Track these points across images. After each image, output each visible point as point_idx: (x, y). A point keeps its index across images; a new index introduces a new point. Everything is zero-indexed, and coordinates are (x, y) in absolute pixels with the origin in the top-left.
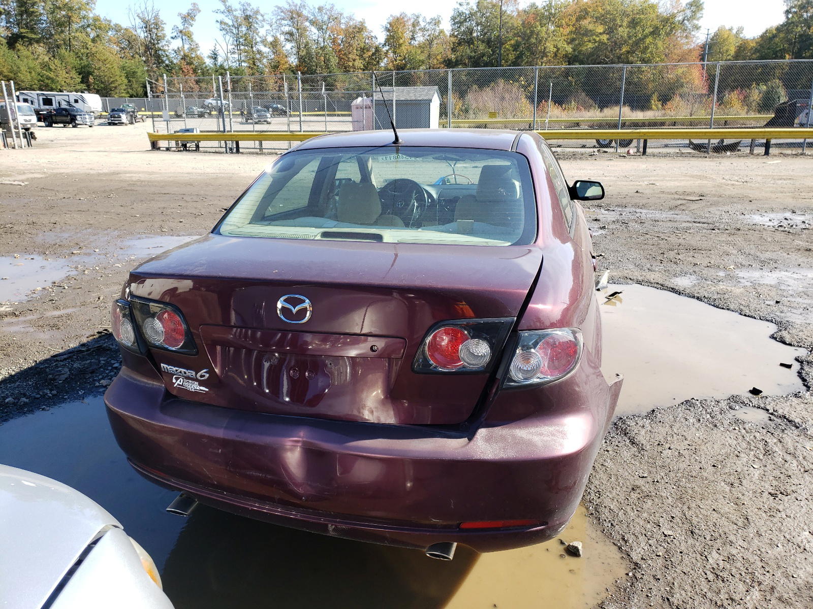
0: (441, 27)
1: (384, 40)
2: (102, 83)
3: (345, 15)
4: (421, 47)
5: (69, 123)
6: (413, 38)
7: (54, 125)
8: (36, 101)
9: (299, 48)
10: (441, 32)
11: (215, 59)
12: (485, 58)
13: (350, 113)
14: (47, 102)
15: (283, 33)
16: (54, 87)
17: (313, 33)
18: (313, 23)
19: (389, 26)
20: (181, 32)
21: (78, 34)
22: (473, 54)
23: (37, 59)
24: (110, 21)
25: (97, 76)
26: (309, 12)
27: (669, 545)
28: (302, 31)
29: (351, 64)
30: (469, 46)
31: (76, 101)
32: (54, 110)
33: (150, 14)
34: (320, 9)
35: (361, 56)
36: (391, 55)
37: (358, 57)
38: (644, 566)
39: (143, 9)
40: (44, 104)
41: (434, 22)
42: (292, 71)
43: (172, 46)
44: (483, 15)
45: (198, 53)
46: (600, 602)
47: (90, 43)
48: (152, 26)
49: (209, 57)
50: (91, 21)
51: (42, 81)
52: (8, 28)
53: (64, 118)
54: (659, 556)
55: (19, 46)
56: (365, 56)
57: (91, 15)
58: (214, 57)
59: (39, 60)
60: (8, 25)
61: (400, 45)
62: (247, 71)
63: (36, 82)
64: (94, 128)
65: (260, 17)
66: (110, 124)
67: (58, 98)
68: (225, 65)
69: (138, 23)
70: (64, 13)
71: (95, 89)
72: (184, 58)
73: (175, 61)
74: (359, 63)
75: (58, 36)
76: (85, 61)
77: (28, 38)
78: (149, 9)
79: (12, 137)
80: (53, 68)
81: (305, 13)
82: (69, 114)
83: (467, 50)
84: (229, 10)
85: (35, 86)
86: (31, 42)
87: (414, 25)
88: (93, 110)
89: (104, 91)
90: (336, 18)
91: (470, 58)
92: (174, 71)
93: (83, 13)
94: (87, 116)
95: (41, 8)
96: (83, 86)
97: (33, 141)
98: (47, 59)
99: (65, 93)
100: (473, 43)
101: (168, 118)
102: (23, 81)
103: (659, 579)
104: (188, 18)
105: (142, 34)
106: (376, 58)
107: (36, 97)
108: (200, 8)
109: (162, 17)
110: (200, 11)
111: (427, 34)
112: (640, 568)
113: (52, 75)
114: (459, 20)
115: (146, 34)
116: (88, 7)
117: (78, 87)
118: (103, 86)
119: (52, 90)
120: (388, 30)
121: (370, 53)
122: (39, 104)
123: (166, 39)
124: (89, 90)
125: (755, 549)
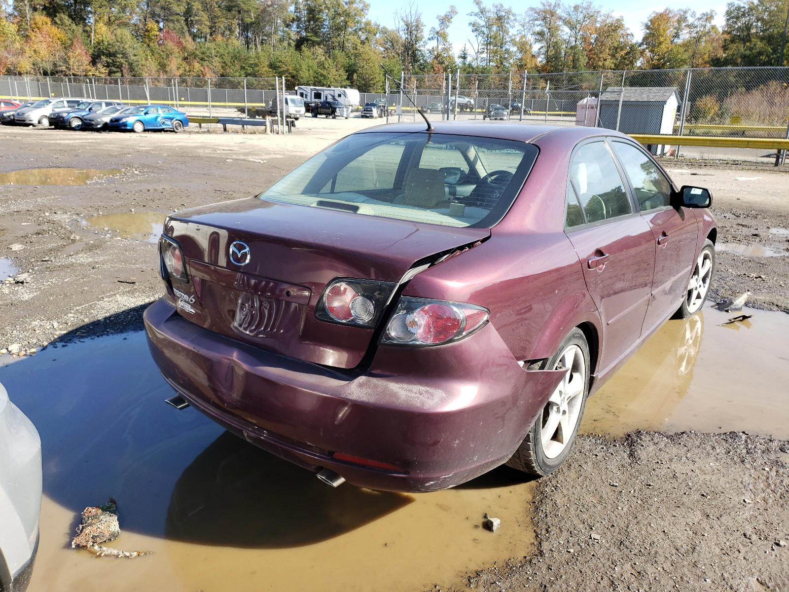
0: (713, 22)
1: (642, 39)
2: (363, 79)
3: (602, 13)
4: (686, 45)
5: (330, 115)
6: (677, 36)
7: (318, 116)
8: (309, 95)
9: (549, 47)
10: (713, 27)
11: (464, 58)
12: (763, 58)
13: (575, 113)
14: (318, 96)
15: (534, 34)
16: (325, 83)
17: (565, 32)
18: (567, 23)
19: (649, 24)
20: (437, 33)
21: (351, 37)
22: (748, 52)
23: (316, 59)
24: (379, 26)
25: (360, 73)
26: (564, 11)
27: (588, 547)
28: (553, 30)
29: (600, 64)
30: (745, 43)
31: (340, 96)
32: (321, 103)
33: (413, 17)
34: (576, 8)
35: (613, 56)
36: (648, 54)
37: (609, 57)
38: (547, 555)
39: (408, 12)
40: (315, 97)
41: (705, 18)
42: (538, 71)
43: (427, 47)
44: (766, 9)
45: (450, 53)
46: (480, 569)
47: (359, 44)
48: (413, 28)
49: (460, 57)
50: (363, 25)
51: (317, 78)
52: (298, 32)
53: (327, 111)
54: (569, 552)
55: (304, 48)
56: (618, 55)
57: (364, 20)
58: (464, 57)
59: (318, 60)
60: (299, 30)
61: (660, 43)
62: (494, 71)
63: (312, 78)
64: (349, 119)
65: (512, 17)
66: (362, 117)
67: (326, 92)
68: (473, 64)
69: (402, 25)
70: (342, 18)
71: (357, 85)
72: (436, 58)
73: (428, 61)
74: (609, 63)
75: (335, 39)
76: (353, 60)
77: (311, 40)
78: (413, 12)
79: (278, 124)
80: (326, 67)
81: (559, 12)
82: (331, 107)
83: (740, 48)
84: (482, 11)
85: (311, 82)
86: (314, 44)
87: (679, 22)
88: (351, 103)
89: (363, 88)
90: (592, 16)
91: (744, 57)
92: (426, 70)
93: (357, 18)
94: (345, 109)
95: (325, 15)
96: (348, 82)
97: (292, 128)
98: (323, 58)
99: (332, 88)
100: (750, 41)
101: (401, 113)
102: (302, 78)
103: (551, 569)
104: (445, 20)
105: (403, 36)
106: (629, 58)
107: (309, 91)
108: (458, 10)
109: (423, 20)
110: (457, 13)
111: (695, 32)
112: (541, 556)
113: (325, 72)
114: (733, 14)
115: (406, 36)
116: (362, 13)
117: (344, 84)
118: (363, 82)
119: (323, 85)
120: (648, 27)
121: (623, 53)
122: (311, 99)
123: (423, 40)
124: (352, 86)
125: (676, 575)
